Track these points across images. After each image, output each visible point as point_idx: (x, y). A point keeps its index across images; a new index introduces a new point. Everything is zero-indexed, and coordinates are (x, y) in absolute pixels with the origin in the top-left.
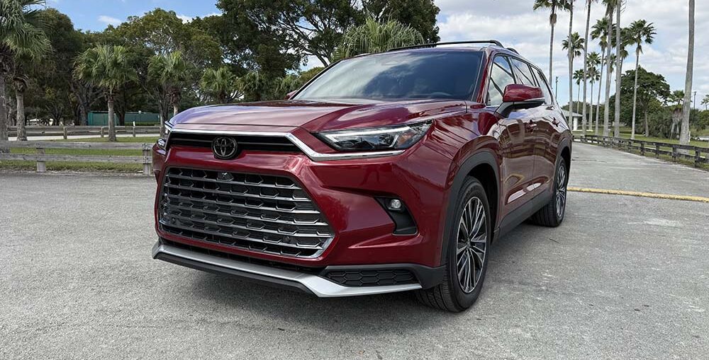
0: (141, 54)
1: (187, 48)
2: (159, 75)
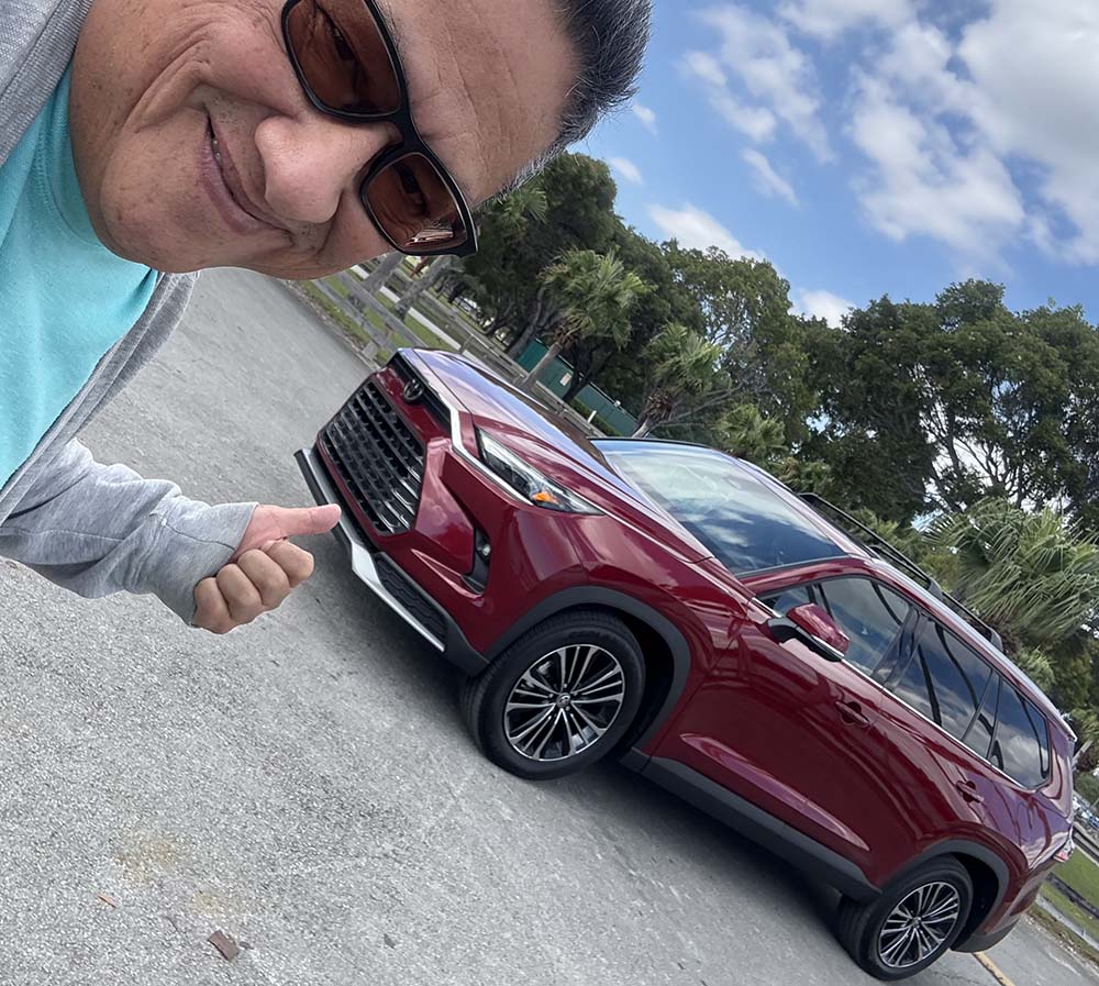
2: (663, 359)
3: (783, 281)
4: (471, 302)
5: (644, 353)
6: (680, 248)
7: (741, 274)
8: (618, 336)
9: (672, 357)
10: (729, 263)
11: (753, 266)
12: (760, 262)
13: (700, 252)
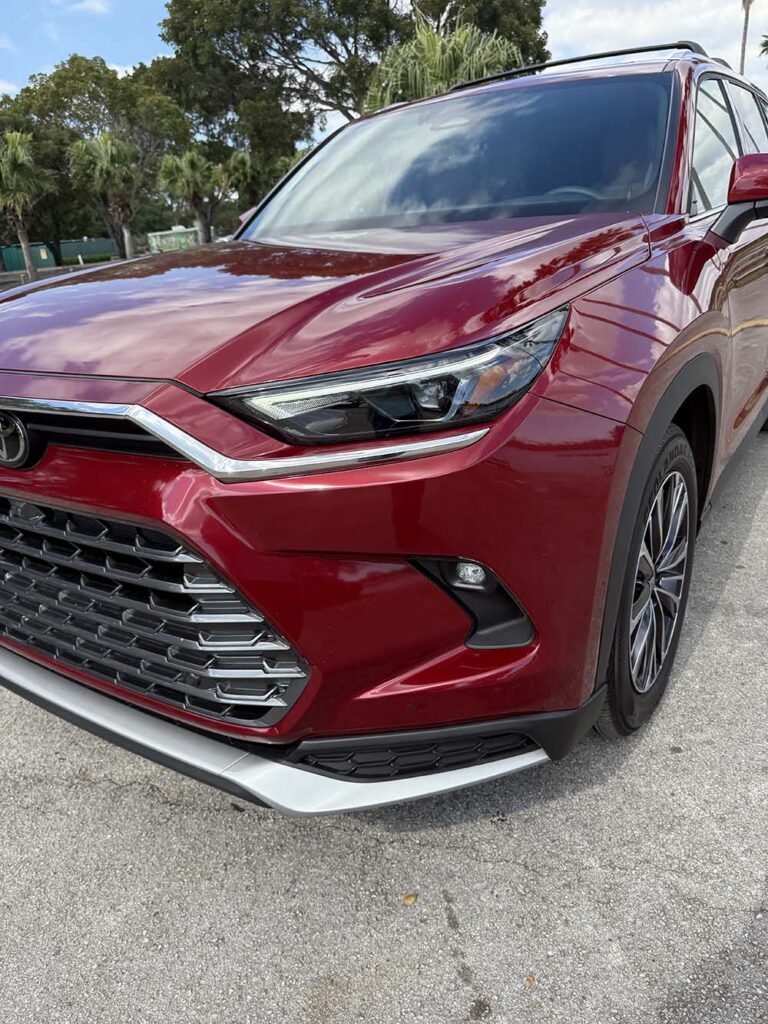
2: (90, 177)
3: (95, 59)
6: (13, 97)
7: (66, 78)
8: (47, 186)
9: (94, 169)
10: (52, 78)
11: (67, 66)
12: (69, 58)
13: (28, 88)
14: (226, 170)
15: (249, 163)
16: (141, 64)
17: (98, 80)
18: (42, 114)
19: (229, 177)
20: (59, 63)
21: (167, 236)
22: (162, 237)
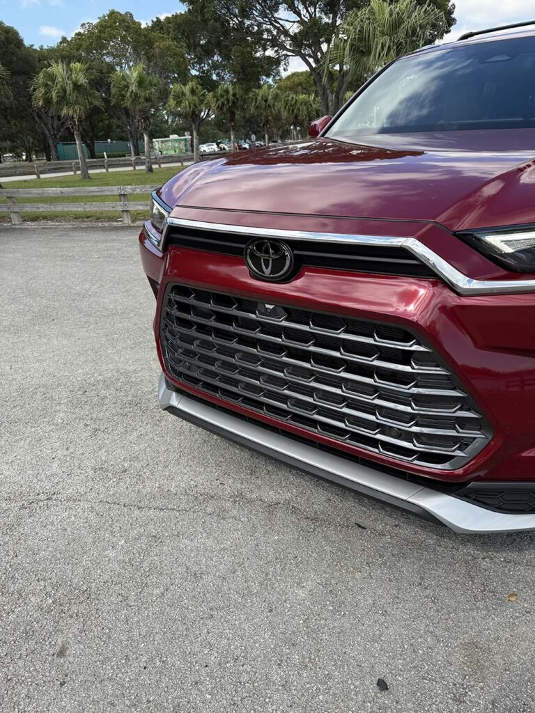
0: (101, 72)
1: (149, 59)
2: (124, 96)
3: (126, 14)
4: (8, 155)
5: (113, 102)
6: (69, 39)
7: (106, 27)
8: (97, 103)
9: (127, 91)
10: (96, 26)
11: (107, 18)
12: (108, 12)
13: (80, 33)
14: (214, 96)
15: (231, 93)
16: (158, 19)
17: (128, 29)
18: (88, 51)
19: (217, 101)
20: (101, 16)
21: (165, 141)
22: (162, 142)
